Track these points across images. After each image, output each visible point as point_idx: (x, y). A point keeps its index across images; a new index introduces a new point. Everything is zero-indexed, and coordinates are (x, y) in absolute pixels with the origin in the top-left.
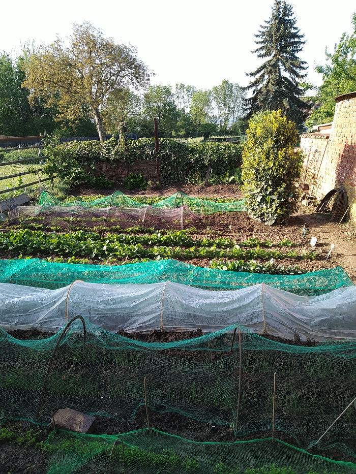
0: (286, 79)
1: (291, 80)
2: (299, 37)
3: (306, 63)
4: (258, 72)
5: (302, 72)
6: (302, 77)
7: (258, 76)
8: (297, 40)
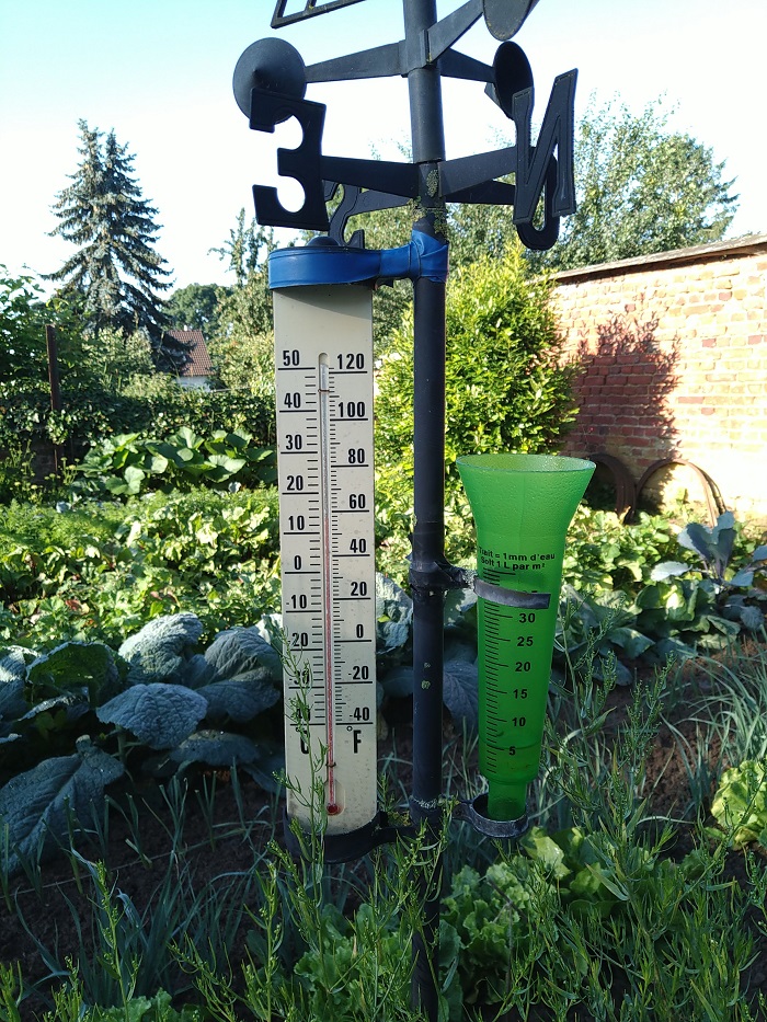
0: (129, 288)
1: (142, 291)
2: (147, 210)
3: (165, 261)
4: (68, 269)
5: (160, 278)
6: (164, 286)
7: (69, 277)
8: (144, 216)
